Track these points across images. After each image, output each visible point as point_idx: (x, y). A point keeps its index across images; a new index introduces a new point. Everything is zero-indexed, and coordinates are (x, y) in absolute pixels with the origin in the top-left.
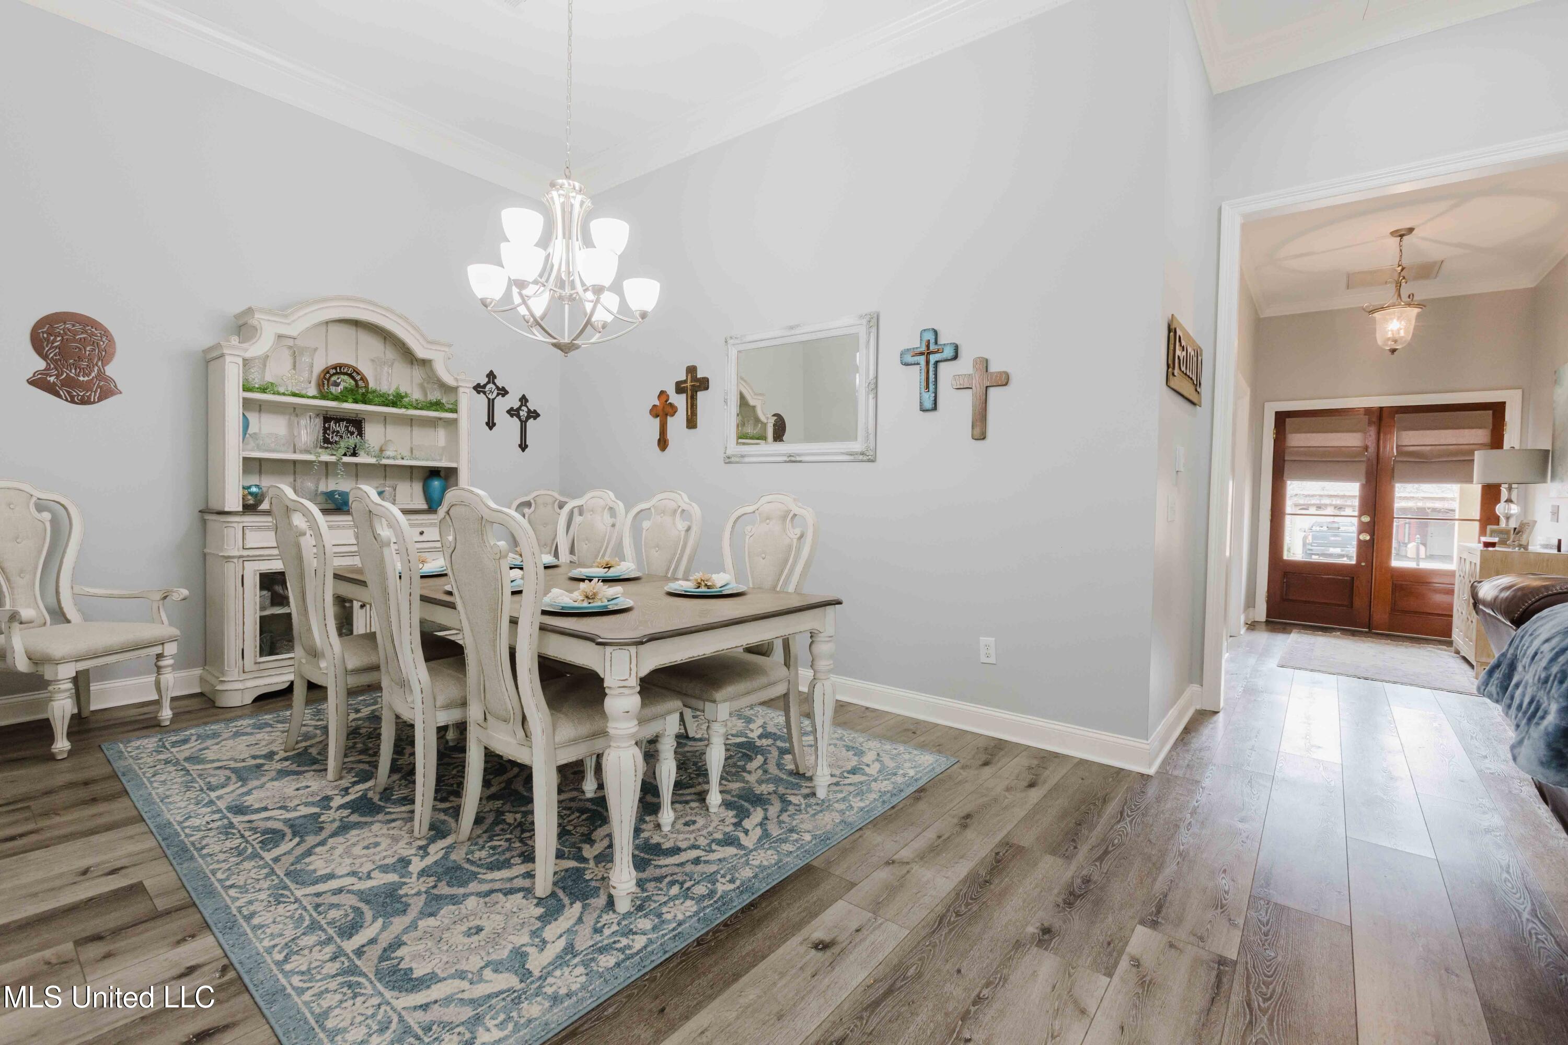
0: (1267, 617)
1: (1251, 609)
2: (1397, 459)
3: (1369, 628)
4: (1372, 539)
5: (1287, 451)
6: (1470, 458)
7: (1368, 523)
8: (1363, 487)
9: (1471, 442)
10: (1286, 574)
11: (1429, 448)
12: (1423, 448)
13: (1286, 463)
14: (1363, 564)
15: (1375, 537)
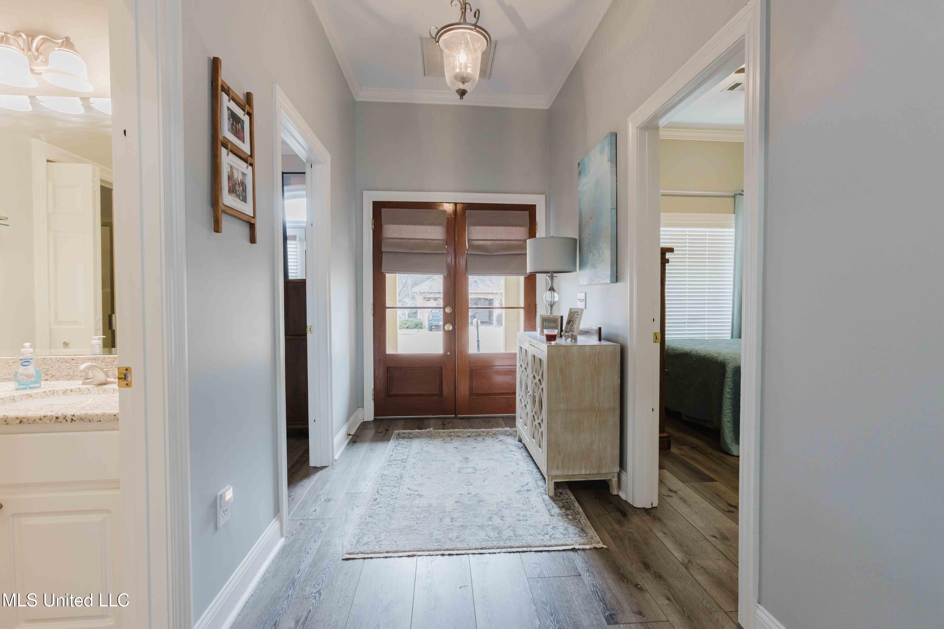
0: (375, 415)
1: (360, 409)
2: (469, 253)
3: (455, 414)
4: (454, 329)
5: (384, 242)
6: (524, 252)
7: (450, 313)
8: (446, 279)
9: (517, 239)
10: (388, 369)
11: (490, 243)
12: (486, 242)
13: (384, 255)
14: (449, 353)
15: (456, 327)
